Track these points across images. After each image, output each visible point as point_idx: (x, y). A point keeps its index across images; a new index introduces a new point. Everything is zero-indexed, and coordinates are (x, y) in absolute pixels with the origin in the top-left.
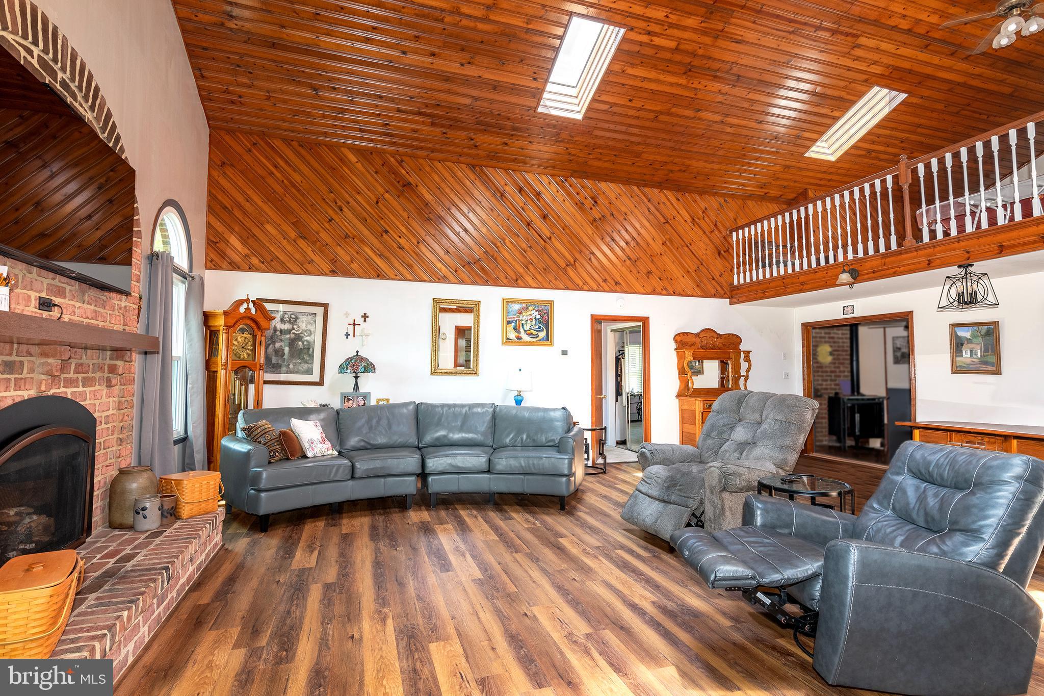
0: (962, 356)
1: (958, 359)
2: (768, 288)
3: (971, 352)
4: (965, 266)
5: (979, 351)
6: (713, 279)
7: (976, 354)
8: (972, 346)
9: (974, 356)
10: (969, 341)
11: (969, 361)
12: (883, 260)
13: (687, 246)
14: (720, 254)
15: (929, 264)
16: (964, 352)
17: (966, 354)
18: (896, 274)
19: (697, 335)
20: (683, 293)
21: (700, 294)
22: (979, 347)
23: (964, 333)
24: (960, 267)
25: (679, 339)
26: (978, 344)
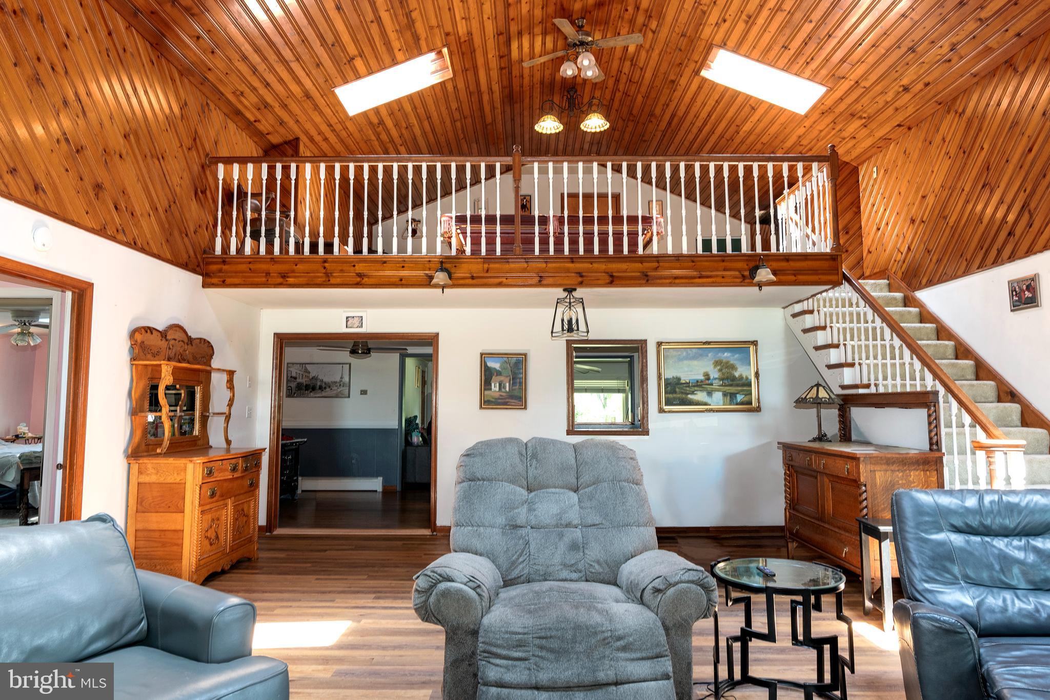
0: (491, 389)
1: (487, 392)
2: (293, 271)
3: (500, 385)
4: (570, 290)
5: (507, 384)
6: (187, 235)
7: (505, 388)
8: (501, 378)
9: (503, 390)
10: (499, 373)
11: (497, 395)
12: (486, 266)
13: (158, 159)
14: (196, 193)
15: (540, 281)
16: (493, 385)
17: (495, 387)
18: (500, 285)
19: (163, 334)
20: (147, 248)
21: (169, 256)
22: (508, 379)
23: (494, 364)
24: (564, 290)
25: (138, 337)
26: (507, 377)
